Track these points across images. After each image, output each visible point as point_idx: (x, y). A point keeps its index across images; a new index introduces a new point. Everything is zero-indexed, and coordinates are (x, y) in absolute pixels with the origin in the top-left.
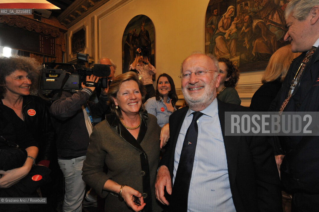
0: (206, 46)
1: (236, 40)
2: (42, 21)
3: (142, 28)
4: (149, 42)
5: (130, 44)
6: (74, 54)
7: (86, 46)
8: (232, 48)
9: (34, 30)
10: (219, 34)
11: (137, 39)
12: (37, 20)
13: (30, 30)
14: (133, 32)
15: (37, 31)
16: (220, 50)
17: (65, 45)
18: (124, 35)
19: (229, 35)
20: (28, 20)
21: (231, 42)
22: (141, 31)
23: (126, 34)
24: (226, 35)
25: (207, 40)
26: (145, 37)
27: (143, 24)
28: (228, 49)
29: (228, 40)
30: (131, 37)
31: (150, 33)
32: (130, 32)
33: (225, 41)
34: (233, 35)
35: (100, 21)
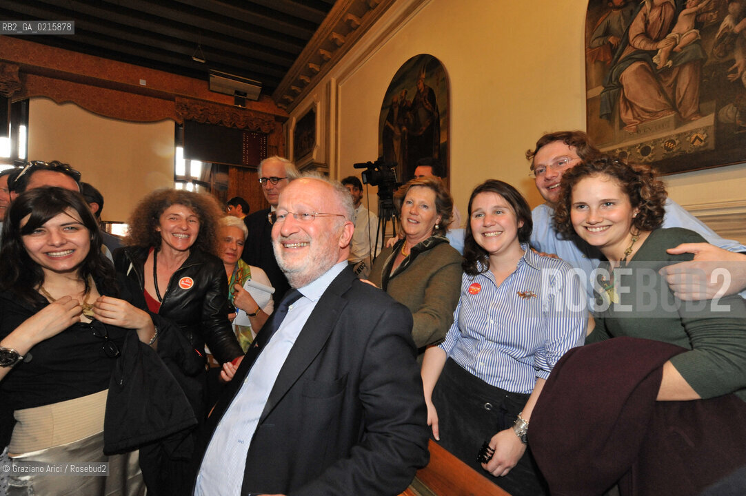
0: (589, 101)
1: (698, 64)
2: (248, 107)
3: (421, 86)
4: (436, 114)
5: (394, 127)
6: (297, 161)
7: (316, 143)
8: (682, 94)
9: (234, 125)
10: (631, 59)
11: (408, 113)
12: (240, 106)
13: (229, 126)
14: (402, 97)
15: (239, 126)
16: (638, 104)
17: (284, 145)
18: (382, 109)
19: (671, 54)
20: (226, 109)
21: (679, 73)
22: (419, 92)
23: (388, 105)
24: (659, 57)
25: (594, 83)
26: (427, 104)
27: (423, 76)
28: (667, 98)
29: (667, 71)
30: (396, 110)
31: (437, 92)
32: (395, 100)
33: (656, 75)
34: (686, 53)
35: (340, 87)
